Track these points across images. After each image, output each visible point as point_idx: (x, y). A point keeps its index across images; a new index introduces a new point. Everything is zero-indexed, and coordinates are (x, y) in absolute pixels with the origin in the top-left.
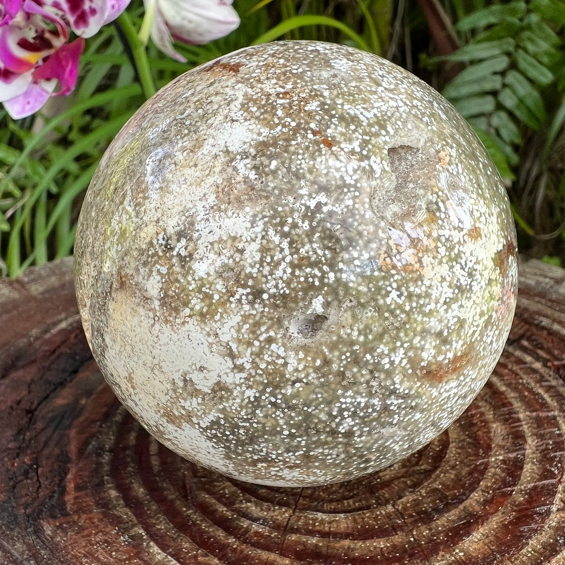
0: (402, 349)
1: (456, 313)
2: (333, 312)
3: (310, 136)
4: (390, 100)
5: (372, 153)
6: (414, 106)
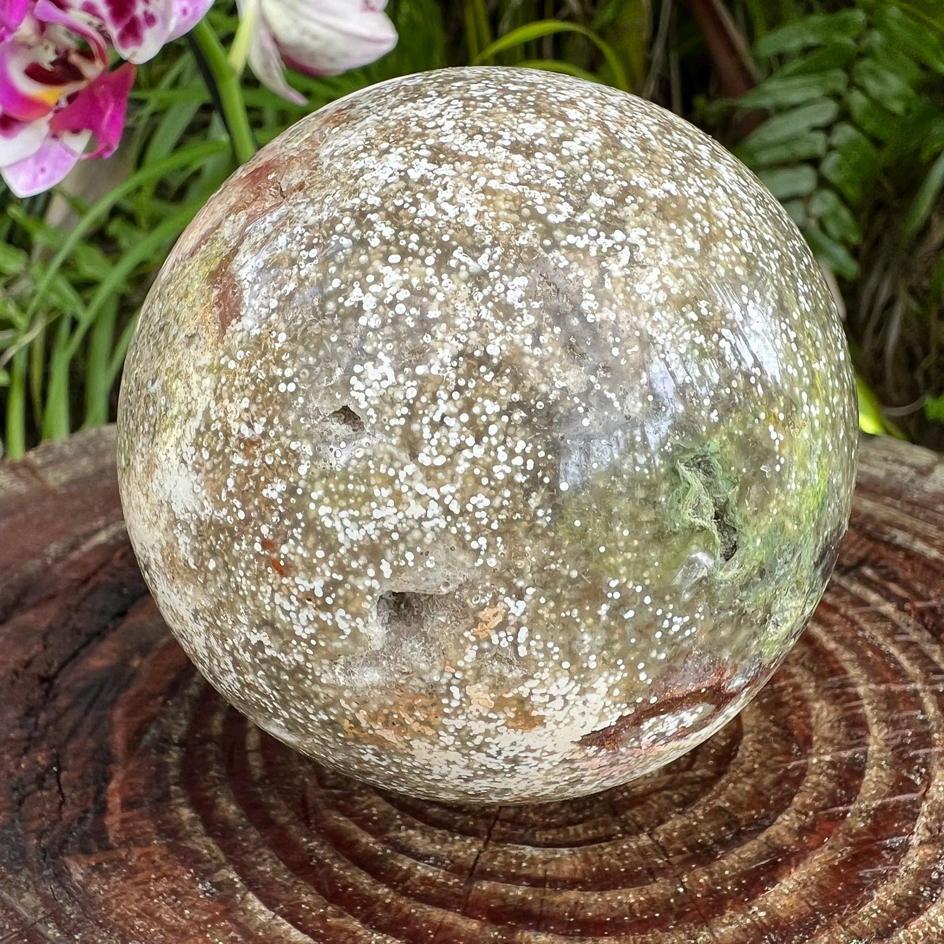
3: (258, 547)
4: (412, 502)
5: (341, 602)
6: (467, 512)
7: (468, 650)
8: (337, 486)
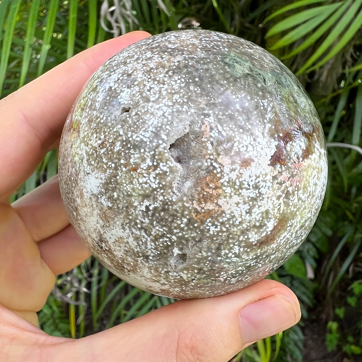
0: (235, 246)
1: (258, 212)
2: (186, 251)
3: (124, 169)
4: (157, 112)
5: (159, 161)
6: (175, 102)
7: (208, 145)
8: (134, 127)
